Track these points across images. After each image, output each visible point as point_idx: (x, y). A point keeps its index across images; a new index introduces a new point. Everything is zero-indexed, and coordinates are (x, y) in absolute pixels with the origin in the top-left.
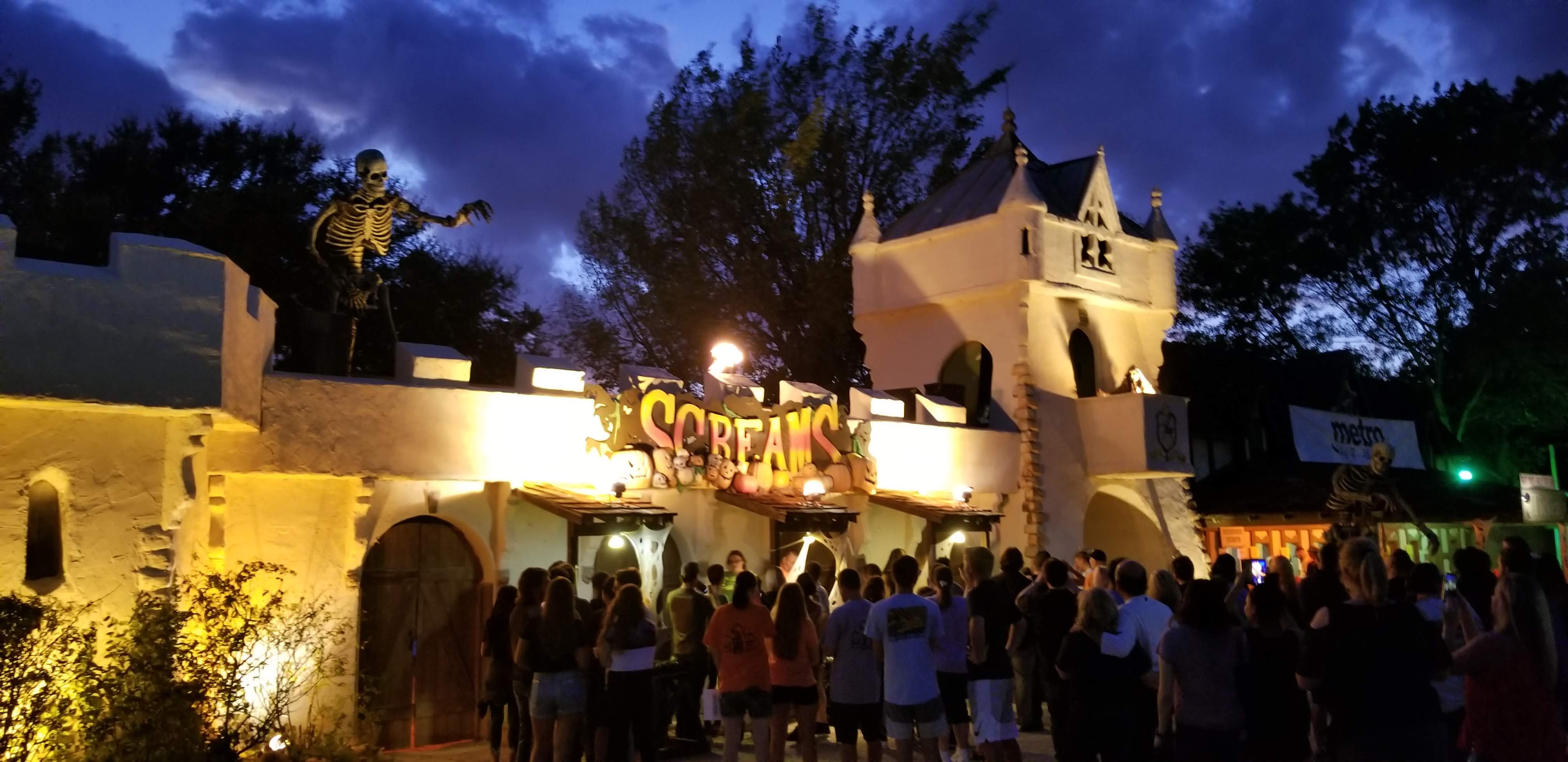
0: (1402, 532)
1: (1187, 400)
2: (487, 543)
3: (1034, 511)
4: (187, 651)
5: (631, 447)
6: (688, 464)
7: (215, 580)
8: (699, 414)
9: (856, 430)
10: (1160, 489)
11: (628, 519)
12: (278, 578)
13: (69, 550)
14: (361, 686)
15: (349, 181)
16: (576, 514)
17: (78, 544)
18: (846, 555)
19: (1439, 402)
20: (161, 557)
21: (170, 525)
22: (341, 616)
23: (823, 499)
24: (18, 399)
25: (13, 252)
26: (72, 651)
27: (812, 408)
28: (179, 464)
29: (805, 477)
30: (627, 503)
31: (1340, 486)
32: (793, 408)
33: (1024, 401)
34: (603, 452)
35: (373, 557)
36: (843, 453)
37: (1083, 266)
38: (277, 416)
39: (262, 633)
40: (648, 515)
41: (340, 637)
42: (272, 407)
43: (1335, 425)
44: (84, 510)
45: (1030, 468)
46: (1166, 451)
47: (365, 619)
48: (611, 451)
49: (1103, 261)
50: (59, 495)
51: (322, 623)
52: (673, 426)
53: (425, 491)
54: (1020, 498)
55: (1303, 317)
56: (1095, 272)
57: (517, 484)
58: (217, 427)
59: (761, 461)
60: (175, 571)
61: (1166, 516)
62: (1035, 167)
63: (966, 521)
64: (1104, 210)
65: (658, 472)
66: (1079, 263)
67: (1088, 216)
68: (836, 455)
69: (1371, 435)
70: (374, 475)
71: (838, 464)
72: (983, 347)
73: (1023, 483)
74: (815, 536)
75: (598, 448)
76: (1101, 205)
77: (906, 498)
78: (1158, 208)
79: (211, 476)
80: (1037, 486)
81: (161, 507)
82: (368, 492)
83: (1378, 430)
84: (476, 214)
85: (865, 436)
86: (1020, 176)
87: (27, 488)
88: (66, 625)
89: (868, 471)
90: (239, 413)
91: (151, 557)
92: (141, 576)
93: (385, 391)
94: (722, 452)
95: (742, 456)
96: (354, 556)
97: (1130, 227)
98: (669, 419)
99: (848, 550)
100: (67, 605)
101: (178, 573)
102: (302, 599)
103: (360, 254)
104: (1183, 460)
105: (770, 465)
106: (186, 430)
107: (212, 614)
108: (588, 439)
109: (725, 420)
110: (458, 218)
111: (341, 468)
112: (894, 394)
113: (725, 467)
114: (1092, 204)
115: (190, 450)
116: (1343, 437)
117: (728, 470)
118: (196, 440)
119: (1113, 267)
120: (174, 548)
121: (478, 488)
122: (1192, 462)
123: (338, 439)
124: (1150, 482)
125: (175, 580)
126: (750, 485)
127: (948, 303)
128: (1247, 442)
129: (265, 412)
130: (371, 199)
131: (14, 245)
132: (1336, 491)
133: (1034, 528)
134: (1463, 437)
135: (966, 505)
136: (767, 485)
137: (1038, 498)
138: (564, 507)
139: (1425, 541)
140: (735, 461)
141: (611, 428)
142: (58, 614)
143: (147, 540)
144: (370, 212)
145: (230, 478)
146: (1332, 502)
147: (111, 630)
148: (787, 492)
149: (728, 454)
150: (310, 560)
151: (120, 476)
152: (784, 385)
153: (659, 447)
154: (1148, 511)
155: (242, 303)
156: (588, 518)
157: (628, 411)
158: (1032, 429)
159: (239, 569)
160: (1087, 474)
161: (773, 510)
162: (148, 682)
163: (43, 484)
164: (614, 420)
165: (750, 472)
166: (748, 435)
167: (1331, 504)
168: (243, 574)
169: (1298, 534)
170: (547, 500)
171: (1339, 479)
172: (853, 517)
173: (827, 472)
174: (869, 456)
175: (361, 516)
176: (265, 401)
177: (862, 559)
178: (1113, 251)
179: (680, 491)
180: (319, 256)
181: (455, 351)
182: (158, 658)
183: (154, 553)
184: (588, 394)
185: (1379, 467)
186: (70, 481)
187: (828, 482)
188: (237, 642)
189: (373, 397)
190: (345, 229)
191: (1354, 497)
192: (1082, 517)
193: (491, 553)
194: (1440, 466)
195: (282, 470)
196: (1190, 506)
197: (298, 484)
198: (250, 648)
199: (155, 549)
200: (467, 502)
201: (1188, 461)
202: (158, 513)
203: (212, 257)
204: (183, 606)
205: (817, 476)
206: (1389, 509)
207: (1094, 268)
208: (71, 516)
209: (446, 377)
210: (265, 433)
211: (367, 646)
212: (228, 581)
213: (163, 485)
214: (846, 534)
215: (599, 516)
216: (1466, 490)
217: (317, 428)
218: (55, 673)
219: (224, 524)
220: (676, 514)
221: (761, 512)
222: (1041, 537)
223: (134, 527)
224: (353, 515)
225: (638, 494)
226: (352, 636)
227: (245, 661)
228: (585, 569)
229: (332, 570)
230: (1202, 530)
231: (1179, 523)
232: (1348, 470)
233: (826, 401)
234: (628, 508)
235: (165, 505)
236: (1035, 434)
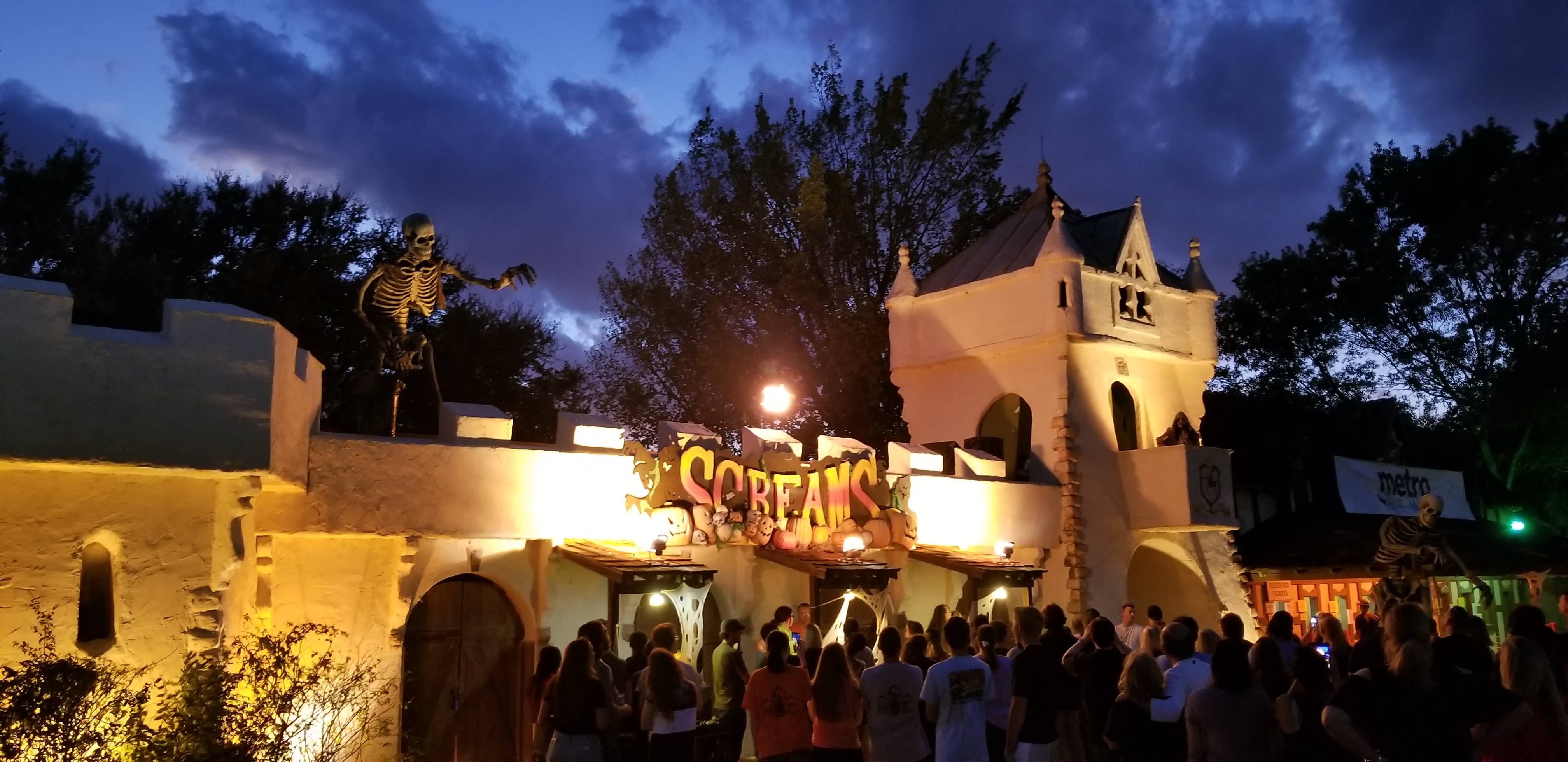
0: (1453, 584)
1: (1231, 452)
2: (528, 602)
3: (1076, 566)
4: (235, 713)
5: (670, 503)
6: (727, 520)
7: (265, 642)
8: (738, 470)
9: (895, 484)
10: (1204, 542)
11: (668, 577)
12: (327, 640)
13: (120, 611)
14: (404, 746)
15: (392, 241)
16: (619, 573)
17: (130, 606)
18: (886, 612)
19: (1486, 450)
20: (209, 618)
21: (219, 586)
22: (386, 676)
23: (863, 554)
24: (73, 463)
25: (70, 320)
26: (124, 712)
27: (850, 463)
28: (228, 526)
29: (846, 533)
30: (667, 560)
31: (1387, 538)
32: (832, 463)
33: (1064, 454)
34: (643, 509)
35: (416, 616)
36: (882, 508)
37: (1122, 318)
38: (323, 477)
39: (309, 694)
40: (688, 572)
41: (384, 697)
42: (319, 468)
43: (1382, 476)
44: (135, 572)
45: (1072, 522)
46: (1211, 504)
47: (410, 680)
48: (651, 508)
49: (1142, 312)
50: (112, 557)
51: (368, 683)
52: (712, 482)
53: (467, 549)
54: (1061, 552)
55: (1344, 366)
56: (1134, 323)
57: (558, 542)
58: (265, 488)
59: (800, 516)
60: (223, 631)
61: (1211, 570)
62: (1072, 219)
63: (1007, 577)
64: (1143, 262)
65: (698, 529)
66: (1118, 316)
67: (1126, 268)
68: (875, 510)
69: (1417, 485)
70: (418, 534)
71: (877, 519)
72: (1021, 398)
73: (1064, 538)
74: (855, 592)
75: (638, 505)
76: (1139, 257)
77: (946, 554)
78: (1197, 258)
79: (258, 536)
80: (1079, 541)
81: (210, 568)
82: (412, 552)
83: (1424, 480)
84: (520, 278)
85: (904, 491)
86: (1056, 228)
87: (80, 550)
88: (120, 688)
89: (908, 526)
90: (289, 476)
91: (200, 618)
92: (190, 637)
93: (429, 450)
94: (761, 508)
95: (781, 512)
96: (397, 615)
97: (1168, 278)
98: (708, 476)
99: (888, 606)
100: (122, 669)
101: (226, 634)
102: (348, 659)
103: (406, 315)
104: (1227, 513)
105: (809, 520)
106: (236, 492)
107: (261, 674)
108: (627, 495)
109: (763, 475)
110: (502, 281)
111: (386, 528)
112: (934, 448)
113: (764, 523)
114: (1129, 256)
115: (239, 512)
116: (1389, 488)
117: (768, 525)
118: (245, 502)
119: (1152, 318)
120: (224, 610)
121: (520, 546)
122: (1237, 516)
123: (383, 499)
124: (1194, 535)
125: (223, 641)
126: (789, 541)
127: (986, 355)
128: (1292, 494)
129: (312, 472)
130: (418, 262)
131: (71, 312)
132: (1384, 544)
133: (1076, 583)
134: (1513, 486)
135: (1007, 560)
136: (806, 541)
137: (1080, 553)
138: (605, 565)
139: (1477, 593)
140: (774, 517)
141: (650, 486)
142: (112, 677)
143: (196, 602)
144: (416, 274)
145: (277, 538)
146: (1380, 555)
147: (162, 692)
148: (826, 549)
149: (767, 511)
150: (355, 619)
151: (170, 538)
152: (822, 440)
153: (698, 504)
154: (1192, 565)
155: (291, 367)
156: (628, 576)
157: (668, 467)
158: (1073, 482)
159: (288, 631)
160: (1129, 528)
161: (813, 566)
162: (197, 744)
163: (96, 547)
164: (653, 477)
165: (789, 528)
166: (787, 491)
167: (1380, 558)
168: (293, 635)
169: (1346, 587)
170: (587, 558)
171: (1387, 532)
172: (893, 574)
173: (866, 527)
174: (908, 510)
175: (405, 575)
176: (312, 462)
177: (902, 617)
178: (1152, 303)
179: (719, 548)
180: (366, 320)
181: (497, 410)
182: (208, 720)
183: (203, 614)
184: (626, 451)
185: (1428, 518)
186: (122, 543)
187: (868, 538)
188: (284, 703)
189: (418, 456)
190: (392, 291)
191: (1403, 550)
192: (1126, 572)
193: (532, 611)
194: (1491, 517)
195: (330, 530)
196: (1235, 560)
197: (343, 544)
198: (297, 709)
199: (204, 610)
200: (508, 560)
201: (1233, 514)
202: (207, 574)
203: (262, 321)
204: (233, 668)
205: (855, 532)
206: (1438, 560)
207: (1132, 320)
208: (123, 578)
209: (488, 436)
210: (311, 494)
211: (410, 706)
212: (279, 642)
213: (214, 546)
214: (886, 590)
215: (640, 574)
216: (1516, 541)
217: (362, 488)
218: (107, 736)
219: (271, 584)
220: (716, 572)
221: (801, 569)
222: (1084, 594)
223: (184, 589)
224: (398, 574)
225: (678, 551)
226: (395, 694)
227: (292, 722)
228: (625, 627)
229: (377, 629)
230: (1248, 584)
231: (1224, 577)
232: (1396, 524)
233: (865, 455)
234: (668, 566)
235: (214, 566)
236: (1076, 488)
